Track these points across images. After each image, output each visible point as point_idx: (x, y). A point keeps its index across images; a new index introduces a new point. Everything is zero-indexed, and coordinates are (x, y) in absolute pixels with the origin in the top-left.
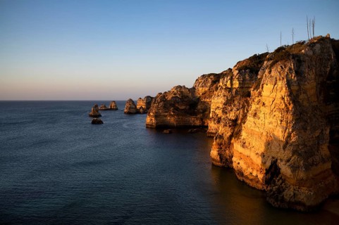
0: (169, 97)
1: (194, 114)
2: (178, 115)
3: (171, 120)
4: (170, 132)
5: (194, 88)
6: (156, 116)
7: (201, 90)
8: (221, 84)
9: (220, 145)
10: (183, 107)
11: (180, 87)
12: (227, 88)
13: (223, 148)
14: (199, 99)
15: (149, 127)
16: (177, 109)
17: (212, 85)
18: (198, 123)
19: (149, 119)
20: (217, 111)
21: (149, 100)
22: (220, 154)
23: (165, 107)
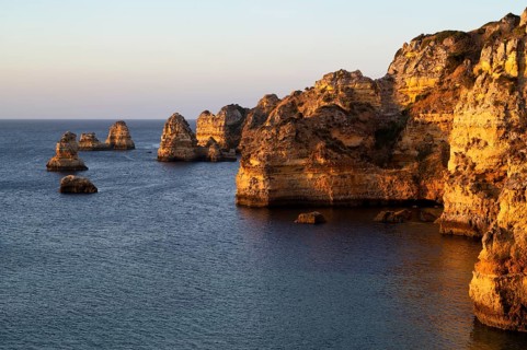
0: (311, 109)
1: (391, 162)
2: (339, 166)
3: (318, 180)
4: (319, 221)
5: (389, 79)
6: (270, 170)
7: (412, 86)
8: (484, 64)
9: (502, 259)
10: (355, 141)
11: (343, 75)
12: (504, 79)
13: (513, 271)
14: (406, 113)
15: (246, 203)
16: (336, 146)
17: (449, 68)
18: (404, 191)
19: (246, 179)
20: (473, 154)
21: (237, 120)
22: (502, 291)
23: (297, 139)
